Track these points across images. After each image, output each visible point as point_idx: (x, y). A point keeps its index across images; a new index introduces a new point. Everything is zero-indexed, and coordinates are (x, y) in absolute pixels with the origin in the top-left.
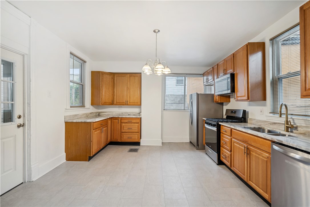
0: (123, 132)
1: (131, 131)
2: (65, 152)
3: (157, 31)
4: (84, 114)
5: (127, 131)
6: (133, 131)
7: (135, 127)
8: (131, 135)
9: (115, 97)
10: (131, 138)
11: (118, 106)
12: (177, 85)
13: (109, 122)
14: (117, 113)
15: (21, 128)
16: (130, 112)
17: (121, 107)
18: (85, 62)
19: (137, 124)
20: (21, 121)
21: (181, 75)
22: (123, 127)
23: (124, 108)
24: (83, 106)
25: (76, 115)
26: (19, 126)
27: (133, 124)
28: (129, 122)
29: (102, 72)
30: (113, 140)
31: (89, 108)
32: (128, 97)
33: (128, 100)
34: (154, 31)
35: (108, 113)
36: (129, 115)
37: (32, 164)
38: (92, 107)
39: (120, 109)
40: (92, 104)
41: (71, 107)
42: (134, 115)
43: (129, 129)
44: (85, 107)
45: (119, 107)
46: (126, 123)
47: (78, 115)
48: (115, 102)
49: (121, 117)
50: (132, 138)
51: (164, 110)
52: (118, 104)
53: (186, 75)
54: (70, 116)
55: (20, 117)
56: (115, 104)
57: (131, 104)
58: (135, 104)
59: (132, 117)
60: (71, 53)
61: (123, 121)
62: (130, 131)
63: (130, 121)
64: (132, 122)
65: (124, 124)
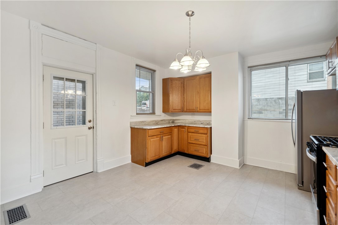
0: (189, 142)
1: (198, 143)
2: (131, 154)
3: (190, 13)
4: (153, 121)
5: (194, 142)
6: (200, 142)
7: (203, 139)
8: (198, 148)
9: (185, 103)
10: (198, 151)
11: (191, 113)
12: (311, 80)
13: (176, 130)
14: (190, 121)
15: (92, 130)
16: (203, 121)
17: (194, 115)
18: (155, 71)
19: (205, 136)
20: (90, 125)
21: (278, 64)
22: (189, 138)
23: (196, 115)
24: (153, 113)
25: (142, 122)
26: (89, 128)
27: (200, 135)
28: (195, 132)
29: (171, 78)
30: (180, 150)
31: (160, 115)
32: (198, 103)
33: (198, 106)
34: (188, 15)
35: (181, 121)
36: (202, 123)
37: (98, 159)
38: (163, 114)
39: (193, 116)
40: (164, 111)
41: (137, 114)
42: (207, 124)
43: (195, 140)
44: (155, 114)
45: (192, 115)
46: (193, 133)
47: (146, 121)
48: (185, 109)
49: (188, 125)
50: (200, 151)
51: (248, 119)
52: (188, 111)
53: (288, 63)
54: (136, 122)
55: (90, 121)
56: (185, 111)
57: (201, 111)
58: (206, 111)
59: (199, 126)
60: (137, 65)
61: (190, 130)
62: (196, 142)
63: (197, 130)
64: (199, 132)
65: (190, 134)
